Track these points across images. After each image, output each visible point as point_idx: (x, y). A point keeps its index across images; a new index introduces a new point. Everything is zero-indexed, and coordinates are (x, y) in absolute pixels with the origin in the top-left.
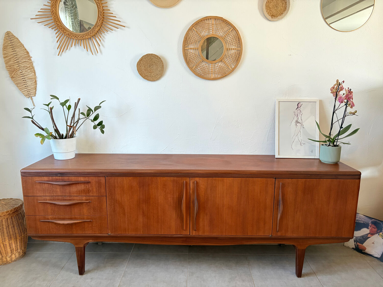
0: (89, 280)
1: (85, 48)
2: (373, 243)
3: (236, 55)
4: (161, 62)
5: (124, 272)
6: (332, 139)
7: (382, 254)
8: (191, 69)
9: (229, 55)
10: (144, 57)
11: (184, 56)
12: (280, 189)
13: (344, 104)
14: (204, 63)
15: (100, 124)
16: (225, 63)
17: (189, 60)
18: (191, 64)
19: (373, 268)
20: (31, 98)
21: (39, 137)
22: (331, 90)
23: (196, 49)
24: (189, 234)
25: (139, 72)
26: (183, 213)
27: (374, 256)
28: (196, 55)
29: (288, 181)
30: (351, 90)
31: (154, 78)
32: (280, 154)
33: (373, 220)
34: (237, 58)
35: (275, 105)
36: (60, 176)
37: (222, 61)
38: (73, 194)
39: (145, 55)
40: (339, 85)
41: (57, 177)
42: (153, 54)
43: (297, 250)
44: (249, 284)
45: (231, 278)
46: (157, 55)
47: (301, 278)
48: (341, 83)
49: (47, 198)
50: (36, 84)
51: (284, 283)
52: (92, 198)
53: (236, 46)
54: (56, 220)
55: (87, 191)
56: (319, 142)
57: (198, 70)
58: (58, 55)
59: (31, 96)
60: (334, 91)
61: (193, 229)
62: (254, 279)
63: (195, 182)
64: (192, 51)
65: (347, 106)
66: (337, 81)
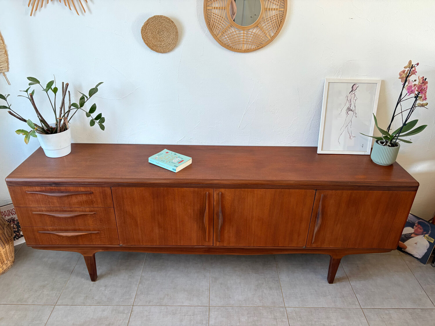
0: (103, 288)
1: (66, 6)
2: (416, 243)
3: (278, 18)
4: (175, 27)
5: (140, 277)
6: (389, 135)
7: (423, 255)
8: (215, 36)
9: (267, 17)
10: (150, 20)
11: (205, 18)
12: (321, 201)
13: (413, 95)
14: (232, 29)
15: (99, 117)
16: (261, 29)
17: (213, 24)
18: (215, 31)
19: (411, 271)
20: (4, 73)
21: (21, 134)
22: (400, 75)
23: (222, 9)
24: (212, 245)
25: (144, 40)
26: (205, 226)
27: (415, 256)
28: (222, 18)
29: (330, 192)
30: (425, 80)
31: (165, 49)
32: (323, 149)
33: (421, 220)
34: (279, 23)
35: (323, 87)
36: (55, 186)
37: (257, 26)
38: (74, 205)
39: (152, 18)
40: (412, 68)
41: (51, 187)
42: (162, 16)
43: (332, 259)
44: (277, 293)
45: (257, 286)
46: (168, 18)
47: (333, 284)
48: (414, 65)
49: (43, 210)
50: (7, 55)
51: (314, 290)
52: (97, 209)
53: (278, 5)
54: (58, 232)
55: (90, 202)
56: (372, 138)
57: (225, 38)
58: (31, 15)
59: (2, 71)
60: (404, 76)
61: (217, 240)
62: (282, 286)
63: (220, 193)
64: (216, 11)
65: (417, 99)
66: (410, 62)
